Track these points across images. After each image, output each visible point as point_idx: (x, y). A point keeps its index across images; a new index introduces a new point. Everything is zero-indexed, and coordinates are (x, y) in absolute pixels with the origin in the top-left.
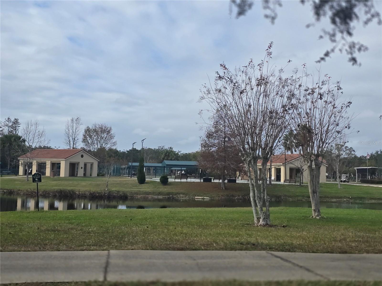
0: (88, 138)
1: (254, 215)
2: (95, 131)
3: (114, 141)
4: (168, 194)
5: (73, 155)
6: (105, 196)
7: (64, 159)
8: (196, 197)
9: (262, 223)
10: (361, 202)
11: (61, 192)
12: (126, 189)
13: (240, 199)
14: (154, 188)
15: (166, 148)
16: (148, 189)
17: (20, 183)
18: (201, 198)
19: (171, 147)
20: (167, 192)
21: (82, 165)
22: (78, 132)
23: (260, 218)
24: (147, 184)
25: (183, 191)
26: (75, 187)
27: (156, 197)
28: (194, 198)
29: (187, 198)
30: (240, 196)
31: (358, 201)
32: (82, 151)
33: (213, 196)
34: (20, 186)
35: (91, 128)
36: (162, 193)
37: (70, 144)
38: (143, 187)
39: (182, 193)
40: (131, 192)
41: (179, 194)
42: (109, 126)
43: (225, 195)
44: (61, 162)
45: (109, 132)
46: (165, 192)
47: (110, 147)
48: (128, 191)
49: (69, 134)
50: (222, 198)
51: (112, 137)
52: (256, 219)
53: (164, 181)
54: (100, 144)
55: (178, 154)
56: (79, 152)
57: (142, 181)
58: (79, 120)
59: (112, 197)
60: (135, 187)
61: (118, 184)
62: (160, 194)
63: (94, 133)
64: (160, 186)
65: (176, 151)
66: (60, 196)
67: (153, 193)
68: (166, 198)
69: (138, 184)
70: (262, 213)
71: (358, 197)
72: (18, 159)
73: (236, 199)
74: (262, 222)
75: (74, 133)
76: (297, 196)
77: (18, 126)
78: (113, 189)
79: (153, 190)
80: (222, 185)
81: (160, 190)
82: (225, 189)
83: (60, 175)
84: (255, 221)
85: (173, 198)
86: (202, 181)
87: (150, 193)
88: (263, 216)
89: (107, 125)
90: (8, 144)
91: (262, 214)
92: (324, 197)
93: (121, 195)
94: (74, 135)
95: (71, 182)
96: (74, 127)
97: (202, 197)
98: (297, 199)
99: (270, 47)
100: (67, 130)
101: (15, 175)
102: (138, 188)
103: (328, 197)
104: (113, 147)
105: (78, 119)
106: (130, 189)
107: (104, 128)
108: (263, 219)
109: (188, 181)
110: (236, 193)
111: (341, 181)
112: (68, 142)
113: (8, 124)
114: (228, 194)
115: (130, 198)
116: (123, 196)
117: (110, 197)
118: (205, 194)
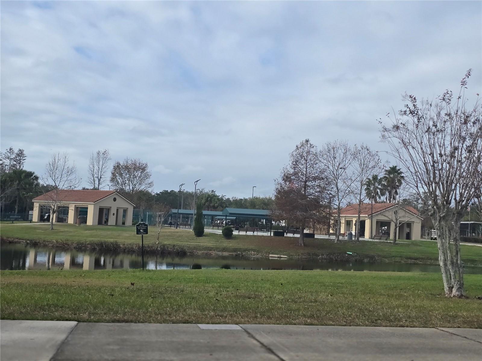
0: (117, 176)
1: (445, 283)
2: (127, 168)
3: (149, 180)
4: (235, 250)
5: (104, 197)
6: (157, 251)
7: (93, 203)
8: (270, 255)
9: (456, 294)
10: (473, 266)
11: (101, 244)
12: (182, 243)
13: (325, 259)
14: (215, 242)
15: (206, 191)
16: (209, 243)
17: (43, 231)
18: (277, 256)
19: (213, 191)
20: (234, 247)
21: (113, 211)
22: (105, 169)
23: (453, 287)
24: (207, 237)
25: (252, 247)
26: (116, 238)
27: (220, 253)
28: (268, 256)
29: (259, 256)
30: (324, 255)
31: (469, 264)
32: (114, 192)
33: (291, 254)
34: (45, 236)
35: (122, 163)
36: (227, 249)
37: (94, 184)
38: (202, 241)
39: (252, 250)
40: (189, 247)
41: (249, 250)
42: (144, 162)
43: (305, 253)
44: (88, 207)
45: (143, 169)
46: (231, 247)
47: (145, 188)
48: (185, 245)
49: (94, 171)
50: (303, 257)
51: (147, 176)
52: (447, 288)
53: (228, 234)
54: (132, 184)
55: (222, 199)
56: (111, 194)
57: (199, 232)
58: (107, 154)
59: (167, 252)
60: (192, 241)
61: (169, 236)
62: (224, 249)
63: (125, 170)
64: (222, 239)
65: (219, 196)
66: (100, 250)
67: (217, 249)
68: (232, 255)
69: (195, 236)
70: (457, 281)
71: (467, 260)
72: (33, 201)
73: (320, 258)
74: (456, 292)
75: (100, 170)
76: (393, 257)
77: (24, 158)
78: (165, 243)
79: (215, 245)
80: (300, 240)
81: (225, 245)
82: (304, 245)
83: (86, 223)
84: (446, 290)
85: (242, 256)
86: (272, 235)
87: (212, 248)
88: (458, 285)
89: (142, 161)
90: (17, 182)
91: (456, 283)
92: (427, 259)
93: (177, 250)
94: (100, 172)
95: (109, 233)
96: (100, 163)
97: (279, 256)
98: (394, 260)
99: (468, 75)
100: (91, 166)
101: (30, 222)
102: (196, 242)
103: (431, 259)
104: (148, 189)
105: (105, 152)
106: (186, 243)
107: (138, 164)
108: (457, 289)
109: (255, 235)
110: (319, 251)
111: (432, 239)
112: (93, 181)
113: (10, 155)
114: (310, 252)
115: (189, 254)
116: (181, 251)
117: (164, 253)
118: (281, 251)
